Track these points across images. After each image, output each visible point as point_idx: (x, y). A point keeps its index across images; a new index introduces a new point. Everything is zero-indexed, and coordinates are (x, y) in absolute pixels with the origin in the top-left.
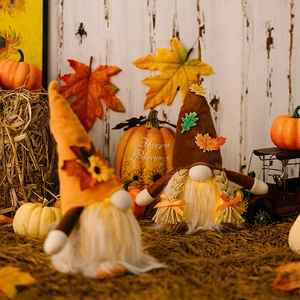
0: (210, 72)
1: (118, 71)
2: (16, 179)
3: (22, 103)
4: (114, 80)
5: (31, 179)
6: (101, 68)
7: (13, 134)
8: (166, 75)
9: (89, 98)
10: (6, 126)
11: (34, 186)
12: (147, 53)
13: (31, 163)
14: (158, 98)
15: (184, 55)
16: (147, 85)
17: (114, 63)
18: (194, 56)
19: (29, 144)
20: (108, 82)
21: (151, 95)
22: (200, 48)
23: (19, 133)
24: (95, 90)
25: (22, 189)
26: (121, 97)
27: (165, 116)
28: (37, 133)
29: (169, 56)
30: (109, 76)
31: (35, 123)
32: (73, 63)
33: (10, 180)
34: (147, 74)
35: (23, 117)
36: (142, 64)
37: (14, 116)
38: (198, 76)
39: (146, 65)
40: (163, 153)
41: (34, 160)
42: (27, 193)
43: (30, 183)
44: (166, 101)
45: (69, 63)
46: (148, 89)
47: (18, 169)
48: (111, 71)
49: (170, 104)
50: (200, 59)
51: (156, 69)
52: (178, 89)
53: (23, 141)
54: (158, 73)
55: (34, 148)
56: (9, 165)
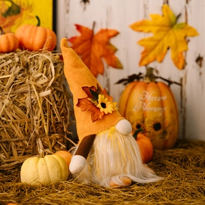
0: (195, 34)
1: (116, 34)
2: (42, 130)
3: (46, 63)
4: (114, 41)
5: (54, 129)
6: (102, 31)
7: (39, 90)
8: (158, 37)
9: (92, 57)
10: (33, 83)
11: (57, 135)
12: (141, 18)
13: (54, 115)
14: (151, 56)
15: (173, 19)
16: (142, 45)
17: (113, 27)
18: (182, 20)
19: (52, 99)
20: (108, 43)
21: (145, 54)
22: (186, 14)
23: (44, 89)
24: (97, 50)
25: (47, 139)
26: (119, 56)
27: (157, 72)
28: (58, 89)
29: (161, 20)
30: (110, 37)
31: (57, 80)
32: (79, 27)
33: (37, 131)
34: (142, 36)
35: (47, 75)
36: (138, 27)
37: (39, 75)
38: (185, 37)
39: (141, 28)
40: (162, 104)
41: (56, 112)
42: (51, 142)
43: (53, 133)
44: (159, 59)
45: (75, 28)
46: (142, 49)
47: (44, 121)
48: (111, 34)
49: (161, 61)
50: (186, 23)
51: (149, 32)
52: (168, 48)
53: (48, 97)
54: (151, 35)
55: (57, 102)
56: (35, 118)
